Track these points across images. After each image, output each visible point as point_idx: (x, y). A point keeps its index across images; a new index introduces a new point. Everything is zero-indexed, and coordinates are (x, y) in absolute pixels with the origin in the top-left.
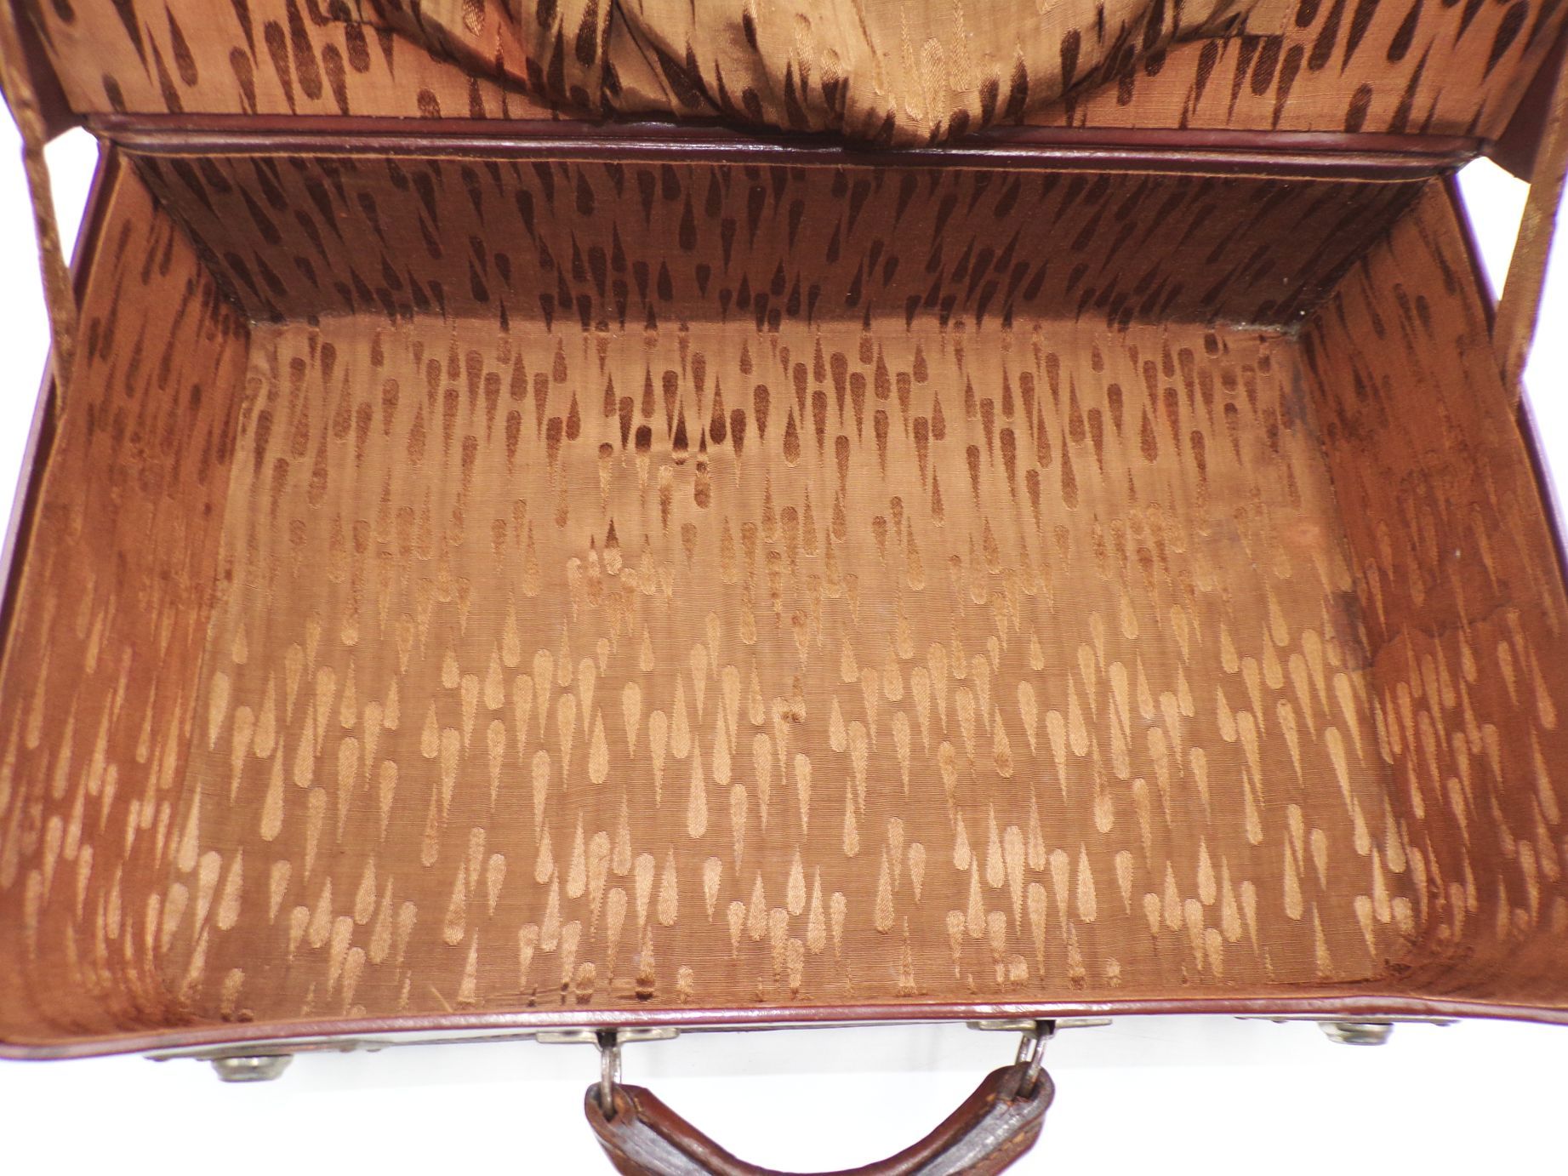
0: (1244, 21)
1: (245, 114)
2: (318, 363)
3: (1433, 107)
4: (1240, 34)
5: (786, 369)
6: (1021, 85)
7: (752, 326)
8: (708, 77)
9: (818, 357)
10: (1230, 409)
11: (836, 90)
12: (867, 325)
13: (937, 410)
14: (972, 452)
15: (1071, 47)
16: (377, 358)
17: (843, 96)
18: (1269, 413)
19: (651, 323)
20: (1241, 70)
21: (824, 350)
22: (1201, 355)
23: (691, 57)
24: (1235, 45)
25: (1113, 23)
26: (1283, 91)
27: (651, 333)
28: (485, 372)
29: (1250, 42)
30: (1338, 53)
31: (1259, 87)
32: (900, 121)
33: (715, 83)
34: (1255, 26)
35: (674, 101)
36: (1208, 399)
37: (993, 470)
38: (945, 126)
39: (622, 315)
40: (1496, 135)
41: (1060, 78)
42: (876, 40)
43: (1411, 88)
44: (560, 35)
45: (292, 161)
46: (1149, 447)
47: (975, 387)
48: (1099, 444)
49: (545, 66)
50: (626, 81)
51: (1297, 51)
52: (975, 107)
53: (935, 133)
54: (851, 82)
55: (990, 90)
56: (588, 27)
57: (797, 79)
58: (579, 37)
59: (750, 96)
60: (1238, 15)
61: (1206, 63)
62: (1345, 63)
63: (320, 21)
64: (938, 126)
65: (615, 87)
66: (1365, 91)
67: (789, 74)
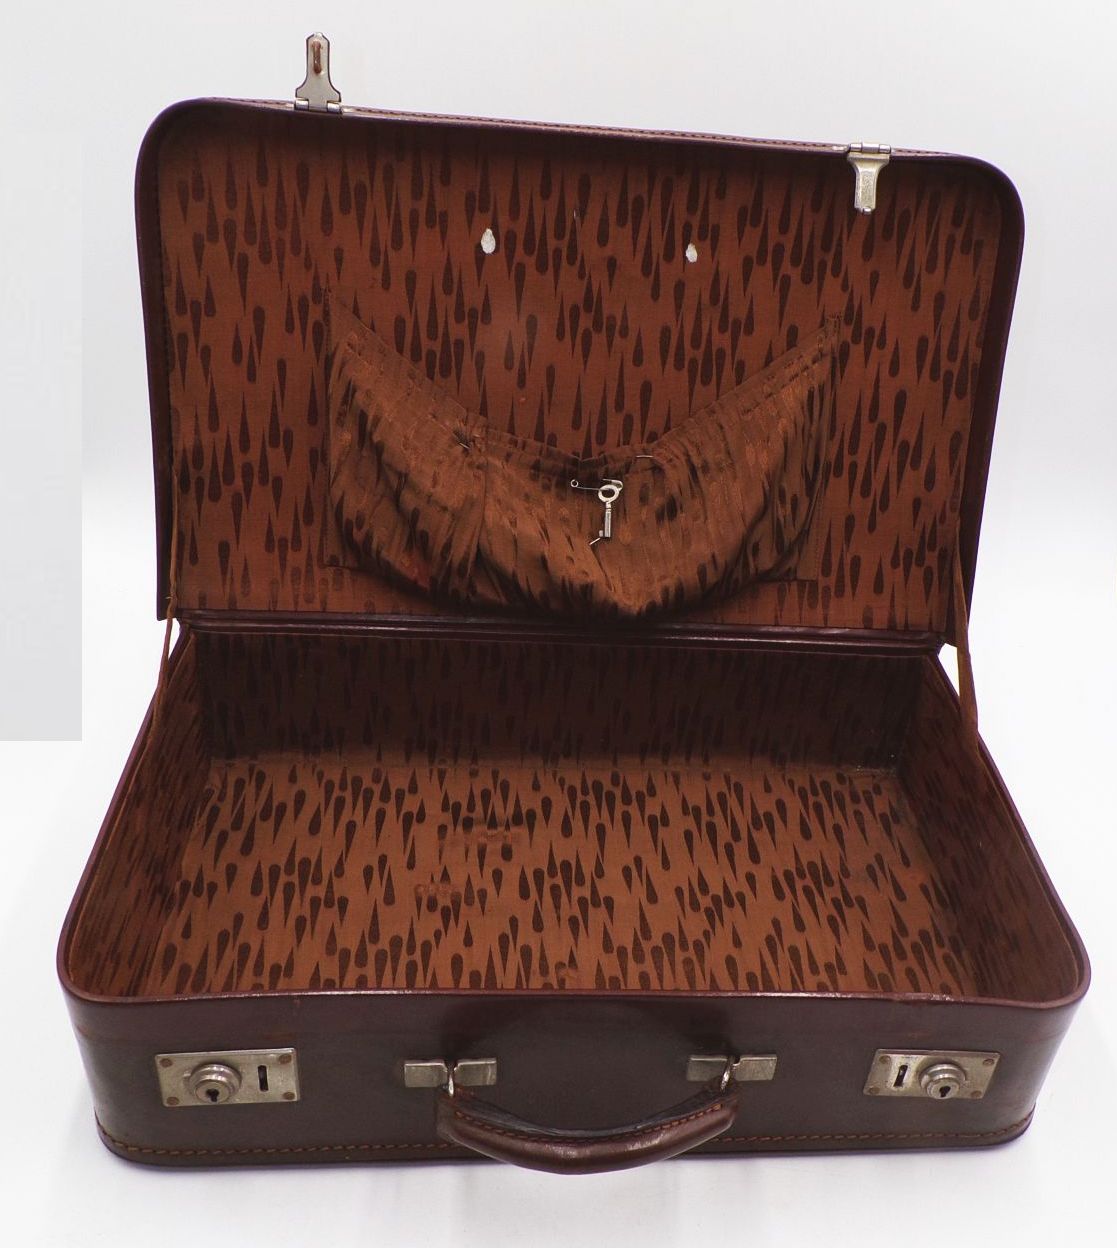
0: (796, 572)
1: (270, 611)
2: (253, 783)
3: (906, 617)
4: (795, 579)
5: (563, 790)
6: (680, 589)
7: (540, 763)
8: (523, 584)
9: (584, 782)
10: (857, 813)
11: (588, 589)
12: (615, 762)
13: (664, 811)
14: (688, 835)
15: (702, 572)
16: (293, 779)
17: (591, 591)
18: (883, 816)
19: (474, 760)
20: (801, 597)
21: (587, 778)
22: (835, 786)
23: (514, 575)
24: (794, 586)
25: (721, 561)
26: (826, 606)
27: (474, 766)
28: (364, 787)
29: (802, 583)
30: (848, 589)
31: (812, 606)
32: (621, 605)
33: (526, 588)
34: (801, 575)
35: (504, 600)
36: (842, 808)
37: (702, 844)
38: (644, 608)
39: (455, 757)
40: (943, 630)
41: (699, 585)
42: (607, 571)
43: (892, 606)
44: (451, 561)
45: (287, 636)
46: (806, 834)
47: (687, 799)
48: (772, 831)
49: (440, 579)
50: (480, 589)
51: (827, 589)
52: (659, 599)
53: (639, 613)
54: (595, 585)
55: (666, 591)
56: (465, 559)
57: (567, 584)
58: (460, 564)
59: (543, 595)
60: (790, 569)
61: (781, 592)
62: (854, 594)
63: (322, 566)
64: (641, 609)
65: (474, 592)
66: (868, 609)
67: (563, 580)
